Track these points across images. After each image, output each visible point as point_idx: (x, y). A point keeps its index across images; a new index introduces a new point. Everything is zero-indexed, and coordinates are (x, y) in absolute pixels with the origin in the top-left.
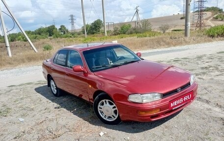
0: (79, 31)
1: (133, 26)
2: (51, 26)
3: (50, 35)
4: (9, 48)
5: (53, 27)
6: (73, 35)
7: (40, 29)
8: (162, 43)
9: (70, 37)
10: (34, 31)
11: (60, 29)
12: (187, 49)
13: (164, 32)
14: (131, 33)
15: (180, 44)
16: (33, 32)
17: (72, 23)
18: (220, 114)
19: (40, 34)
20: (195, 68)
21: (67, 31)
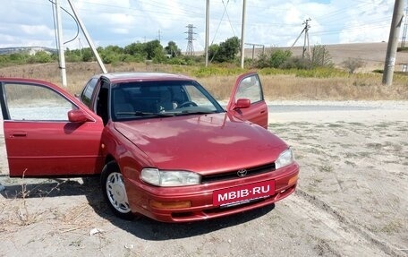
0: (199, 55)
1: (295, 54)
2: (153, 42)
3: (149, 58)
4: (64, 71)
5: (156, 44)
6: (186, 60)
7: (134, 45)
8: (333, 91)
9: (182, 64)
10: (124, 47)
11: (167, 48)
12: (376, 108)
13: (352, 72)
14: (289, 67)
15: (370, 96)
16: (121, 49)
17: (190, 39)
18: (331, 233)
19: (132, 53)
20: (355, 143)
21: (179, 53)
